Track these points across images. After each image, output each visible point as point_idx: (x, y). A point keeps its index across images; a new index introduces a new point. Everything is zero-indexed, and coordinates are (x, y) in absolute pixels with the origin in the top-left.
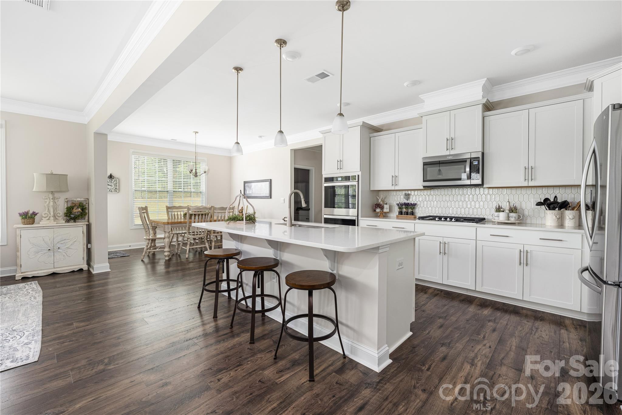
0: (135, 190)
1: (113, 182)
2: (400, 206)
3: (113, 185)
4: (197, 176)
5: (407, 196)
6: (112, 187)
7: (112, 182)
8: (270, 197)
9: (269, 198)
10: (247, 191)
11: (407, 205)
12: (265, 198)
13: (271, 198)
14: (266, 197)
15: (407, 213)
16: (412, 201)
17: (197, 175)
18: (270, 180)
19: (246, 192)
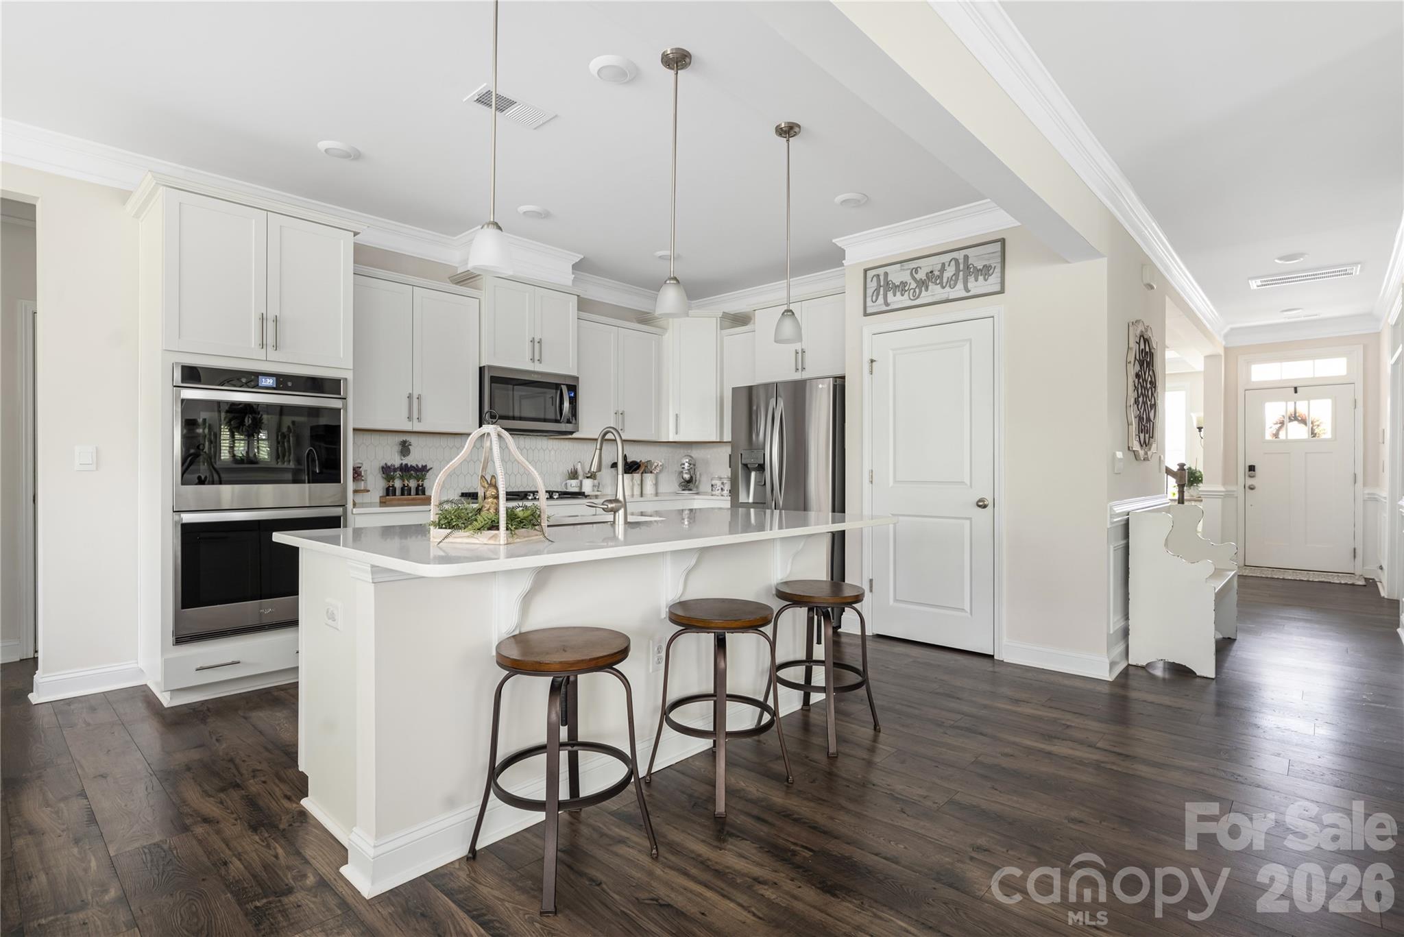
2: (387, 471)
5: (405, 449)
11: (405, 469)
15: (405, 491)
16: (412, 460)
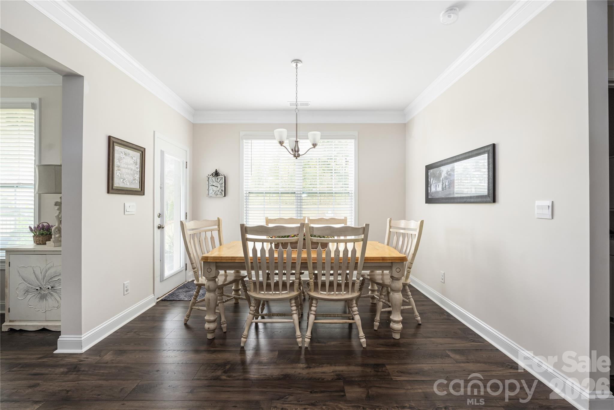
0: (249, 193)
4: (299, 155)
6: (218, 189)
7: (217, 182)
8: (491, 199)
9: (489, 202)
10: (432, 187)
12: (475, 200)
13: (494, 201)
14: (479, 200)
17: (299, 153)
18: (491, 149)
19: (429, 188)
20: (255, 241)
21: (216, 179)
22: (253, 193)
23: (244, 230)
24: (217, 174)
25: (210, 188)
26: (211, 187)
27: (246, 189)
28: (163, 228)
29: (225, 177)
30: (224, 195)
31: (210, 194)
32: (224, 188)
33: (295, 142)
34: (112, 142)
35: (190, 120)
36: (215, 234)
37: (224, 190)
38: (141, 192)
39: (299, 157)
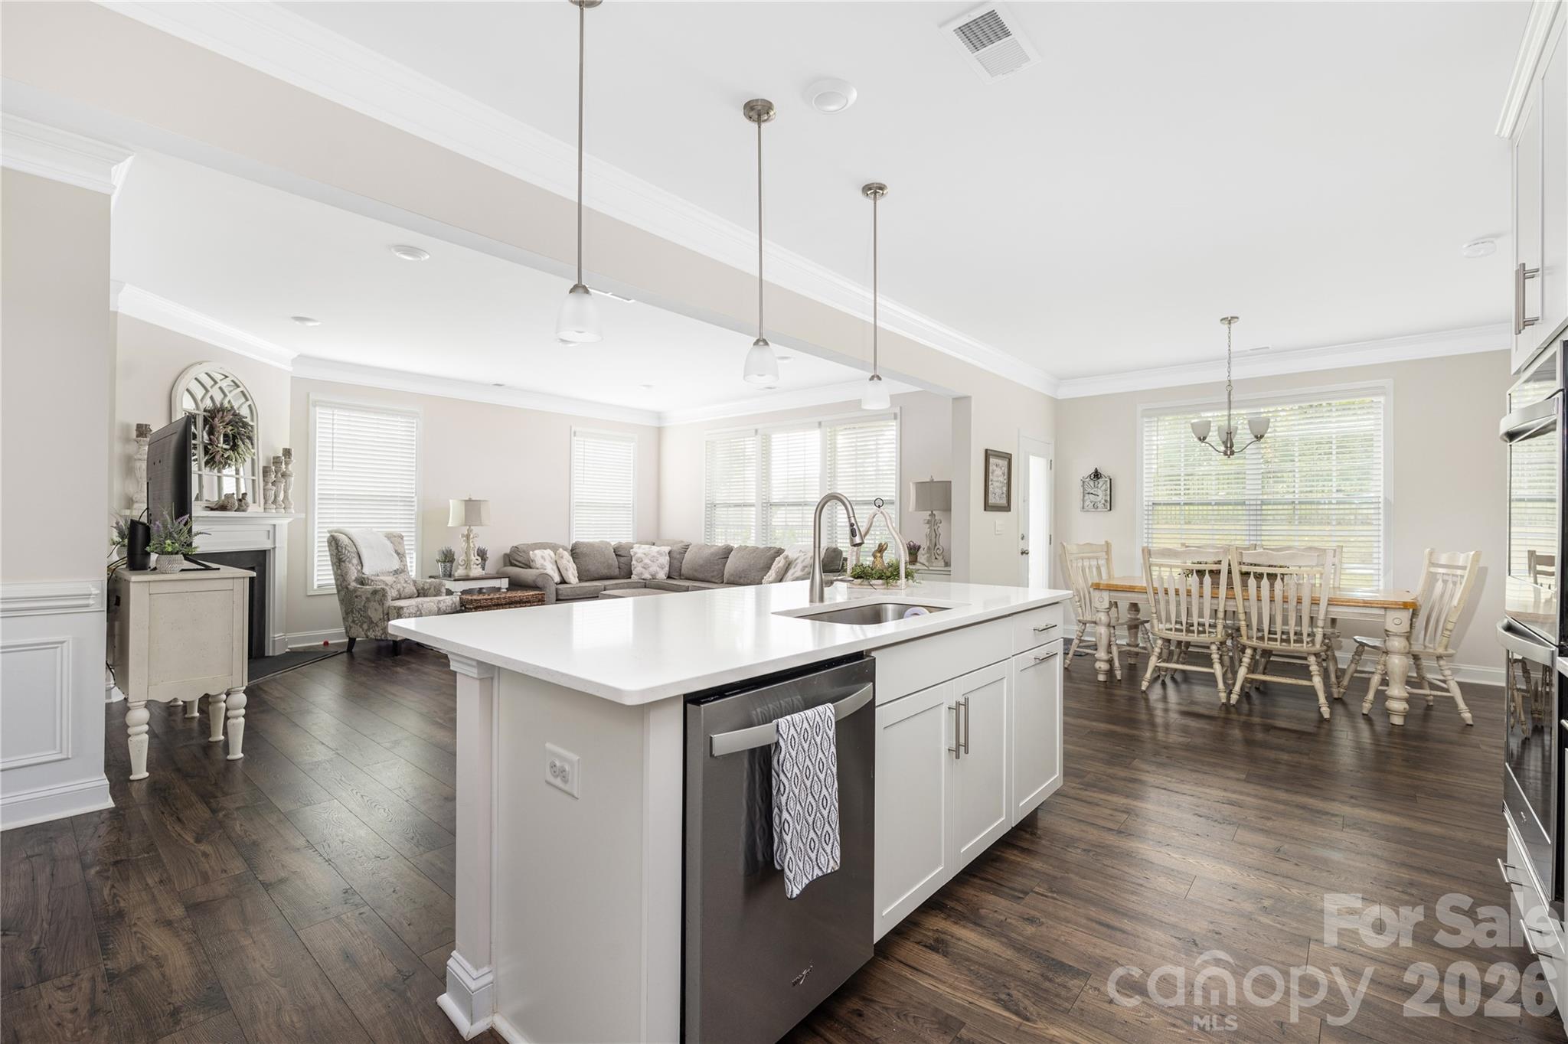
0: (1153, 504)
1: (1100, 485)
3: (1100, 493)
4: (1232, 453)
6: (1099, 498)
7: (1097, 487)
17: (1233, 449)
20: (1160, 566)
21: (1096, 483)
22: (1160, 504)
23: (1147, 553)
24: (1097, 475)
25: (1086, 498)
26: (1087, 496)
27: (1147, 499)
28: (1027, 553)
29: (1111, 480)
30: (1109, 508)
31: (1086, 507)
32: (1109, 497)
33: (1226, 434)
34: (988, 454)
35: (1050, 395)
36: (1102, 562)
37: (1109, 500)
38: (1007, 508)
39: (1233, 454)
